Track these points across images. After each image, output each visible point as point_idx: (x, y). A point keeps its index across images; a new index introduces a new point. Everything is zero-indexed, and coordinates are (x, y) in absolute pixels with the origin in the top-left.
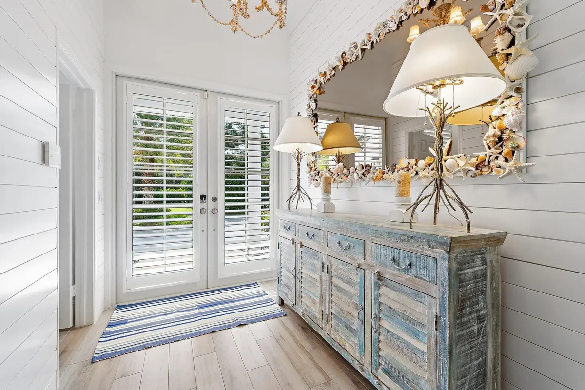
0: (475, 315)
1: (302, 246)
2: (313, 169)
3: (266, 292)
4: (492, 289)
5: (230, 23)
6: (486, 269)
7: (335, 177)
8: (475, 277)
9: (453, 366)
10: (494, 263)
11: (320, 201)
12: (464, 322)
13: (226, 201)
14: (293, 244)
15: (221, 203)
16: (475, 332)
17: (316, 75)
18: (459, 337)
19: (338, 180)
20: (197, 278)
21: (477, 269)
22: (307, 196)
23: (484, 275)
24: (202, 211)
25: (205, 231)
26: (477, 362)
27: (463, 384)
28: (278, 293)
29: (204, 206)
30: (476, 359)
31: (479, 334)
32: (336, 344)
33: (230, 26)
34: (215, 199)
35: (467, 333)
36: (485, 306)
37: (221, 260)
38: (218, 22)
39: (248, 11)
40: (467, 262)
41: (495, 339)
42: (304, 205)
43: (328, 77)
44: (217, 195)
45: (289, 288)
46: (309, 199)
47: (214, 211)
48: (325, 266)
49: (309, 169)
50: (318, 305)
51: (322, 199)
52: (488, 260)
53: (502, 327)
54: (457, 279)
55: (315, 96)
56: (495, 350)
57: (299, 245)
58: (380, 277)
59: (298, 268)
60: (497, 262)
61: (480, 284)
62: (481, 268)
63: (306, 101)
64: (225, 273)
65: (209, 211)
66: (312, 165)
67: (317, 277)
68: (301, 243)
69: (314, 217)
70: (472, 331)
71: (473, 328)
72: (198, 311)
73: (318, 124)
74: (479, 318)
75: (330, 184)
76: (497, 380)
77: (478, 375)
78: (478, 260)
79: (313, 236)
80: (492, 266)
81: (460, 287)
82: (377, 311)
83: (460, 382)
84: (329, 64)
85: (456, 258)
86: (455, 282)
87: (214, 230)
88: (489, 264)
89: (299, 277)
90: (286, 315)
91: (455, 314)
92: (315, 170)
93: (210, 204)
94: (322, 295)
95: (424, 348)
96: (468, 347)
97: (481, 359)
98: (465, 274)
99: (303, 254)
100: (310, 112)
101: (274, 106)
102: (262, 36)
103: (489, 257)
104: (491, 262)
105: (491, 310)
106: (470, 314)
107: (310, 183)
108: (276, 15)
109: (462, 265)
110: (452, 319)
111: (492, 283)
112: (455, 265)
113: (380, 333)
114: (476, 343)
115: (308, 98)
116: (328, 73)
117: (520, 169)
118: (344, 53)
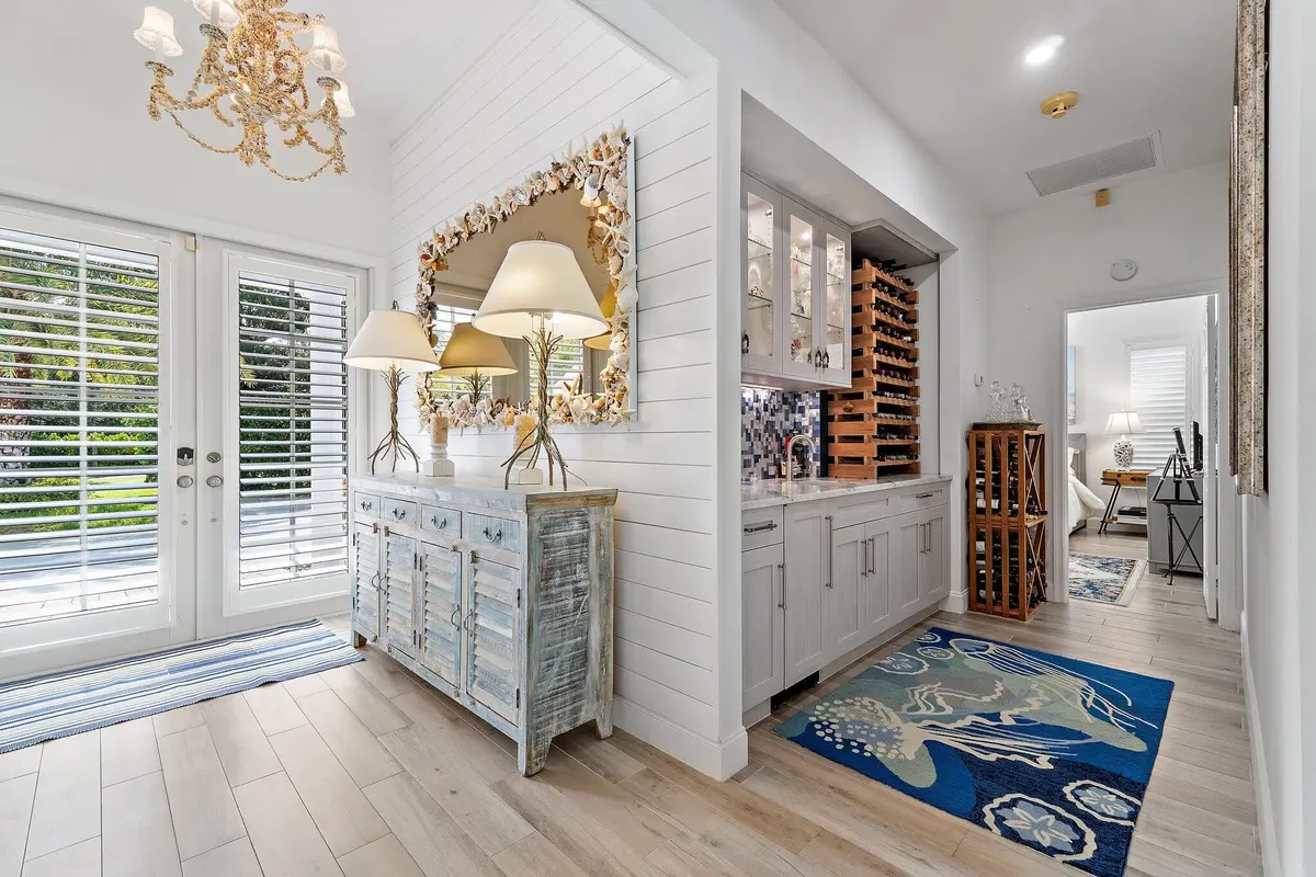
0: (571, 587)
1: (388, 533)
2: (428, 401)
3: (333, 632)
4: (599, 556)
5: (236, 150)
6: (588, 534)
7: (457, 417)
8: (570, 542)
9: (534, 645)
10: (602, 526)
11: (429, 457)
12: (552, 595)
13: (242, 460)
14: (375, 532)
15: (231, 466)
16: (571, 607)
17: (429, 237)
18: (543, 611)
19: (462, 422)
20: (171, 618)
21: (574, 532)
22: (410, 449)
23: (585, 540)
24: (182, 482)
25: (191, 521)
26: (573, 642)
27: (549, 666)
28: (353, 626)
29: (188, 470)
30: (570, 639)
31: (576, 608)
32: (430, 675)
33: (237, 154)
34: (215, 458)
35: (557, 608)
36: (588, 575)
37: (231, 579)
38: (210, 148)
39: (268, 149)
40: (559, 525)
41: (604, 615)
42: (406, 465)
43: (448, 246)
44: (221, 448)
45: (371, 613)
46: (413, 454)
47: (215, 482)
48: (419, 559)
49: (421, 401)
50: (409, 625)
51: (432, 454)
52: (592, 523)
53: (616, 601)
54: (540, 543)
55: (430, 273)
56: (604, 628)
57: (383, 532)
58: (475, 558)
59: (384, 571)
60: (608, 525)
61: (578, 551)
62: (582, 531)
63: (416, 279)
64: (238, 605)
65: (201, 482)
66: (426, 394)
67: (408, 580)
68: (387, 528)
69: (422, 486)
70: (566, 605)
71: (567, 602)
72: (169, 676)
73: (434, 322)
74: (576, 591)
75: (445, 429)
76: (606, 666)
77: (574, 657)
78: (576, 522)
79: (403, 514)
80: (599, 530)
81: (544, 553)
82: (472, 606)
83: (544, 664)
84: (448, 226)
85: (540, 519)
86: (539, 549)
87: (214, 520)
88: (593, 528)
89: (384, 587)
90: (363, 660)
91: (538, 586)
92: (432, 402)
93: (202, 467)
94: (415, 606)
95: (508, 633)
96: (558, 623)
97: (579, 639)
98: (553, 538)
99: (391, 546)
100: (422, 299)
101: (357, 276)
102: (302, 180)
103: (592, 519)
104: (598, 525)
105: (596, 581)
106: (562, 585)
107: (422, 426)
108: (329, 152)
109: (547, 528)
110: (533, 590)
111: (598, 550)
112: (537, 528)
113: (475, 635)
114: (572, 619)
115: (419, 274)
116: (448, 239)
117: (627, 417)
118: (467, 214)
